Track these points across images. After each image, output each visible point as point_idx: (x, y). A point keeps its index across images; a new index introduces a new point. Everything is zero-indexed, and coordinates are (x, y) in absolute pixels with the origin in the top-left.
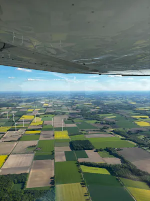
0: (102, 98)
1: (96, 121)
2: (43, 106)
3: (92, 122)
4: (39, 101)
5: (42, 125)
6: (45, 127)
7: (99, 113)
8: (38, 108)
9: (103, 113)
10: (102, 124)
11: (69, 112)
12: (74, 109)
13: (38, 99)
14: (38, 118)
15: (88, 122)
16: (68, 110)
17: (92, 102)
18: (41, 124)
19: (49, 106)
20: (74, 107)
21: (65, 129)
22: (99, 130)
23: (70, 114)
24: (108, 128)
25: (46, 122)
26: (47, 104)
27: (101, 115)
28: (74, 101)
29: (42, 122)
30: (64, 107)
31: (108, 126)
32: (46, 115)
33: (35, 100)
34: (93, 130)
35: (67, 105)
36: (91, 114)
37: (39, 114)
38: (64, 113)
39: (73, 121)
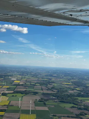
0: (86, 77)
1: (73, 105)
2: (13, 83)
3: (68, 106)
4: (10, 77)
5: (8, 106)
6: (11, 108)
7: (79, 95)
8: (7, 85)
9: (83, 96)
10: (80, 109)
11: (42, 92)
12: (48, 89)
13: (9, 74)
14: (4, 96)
15: (63, 105)
16: (42, 89)
17: (72, 82)
18: (7, 104)
19: (21, 83)
20: (50, 86)
21: (33, 112)
22: (74, 116)
23: (43, 94)
24: (86, 114)
25: (13, 103)
26: (19, 82)
27: (80, 98)
28: (50, 79)
29: (9, 102)
30: (38, 86)
31: (86, 112)
32: (14, 95)
33: (5, 76)
34: (66, 115)
35: (41, 84)
36: (69, 96)
37: (7, 92)
38: (35, 93)
39: (45, 104)
